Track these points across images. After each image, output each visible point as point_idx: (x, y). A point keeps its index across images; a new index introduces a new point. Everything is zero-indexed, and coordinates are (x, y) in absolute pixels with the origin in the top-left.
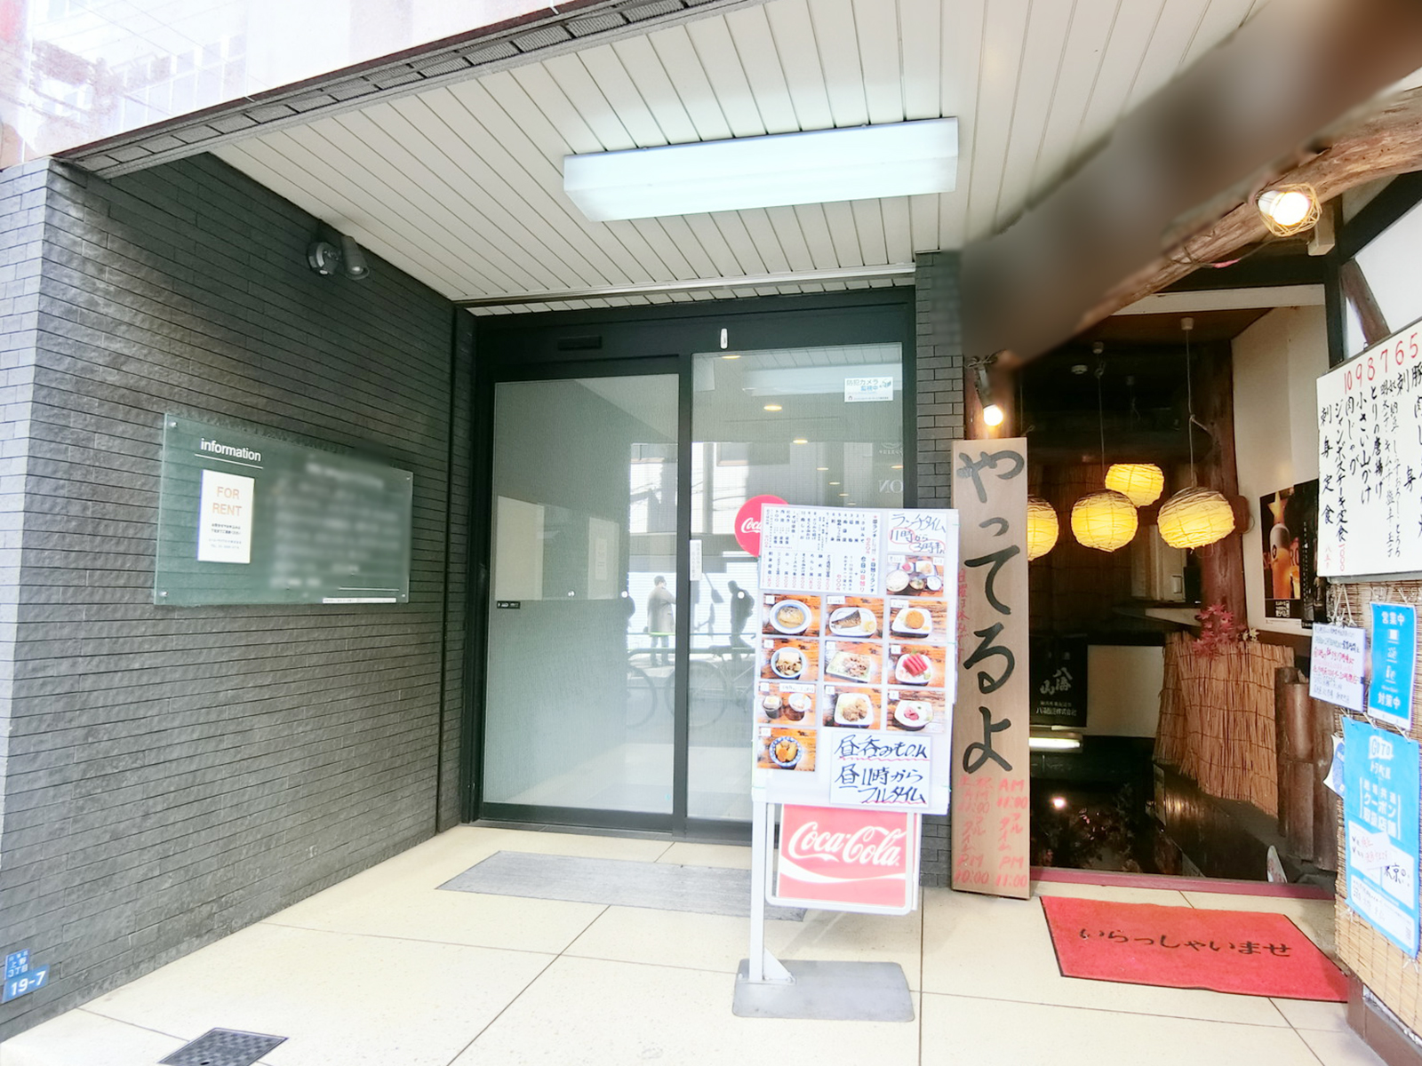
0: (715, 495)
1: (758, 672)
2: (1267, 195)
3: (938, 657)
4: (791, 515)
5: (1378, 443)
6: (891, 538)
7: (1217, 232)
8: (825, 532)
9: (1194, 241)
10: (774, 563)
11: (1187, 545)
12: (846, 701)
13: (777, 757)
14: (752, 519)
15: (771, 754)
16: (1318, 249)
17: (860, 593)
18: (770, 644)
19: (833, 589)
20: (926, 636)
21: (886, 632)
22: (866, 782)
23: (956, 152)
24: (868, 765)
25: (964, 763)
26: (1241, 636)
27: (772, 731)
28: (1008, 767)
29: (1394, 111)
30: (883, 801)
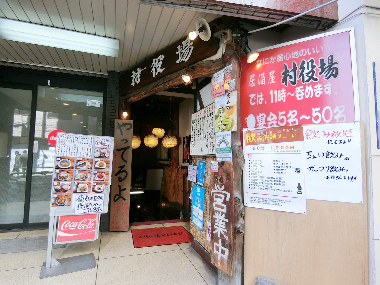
0: (46, 127)
1: (53, 179)
2: (183, 75)
3: (107, 174)
4: (67, 136)
5: (201, 129)
6: (96, 143)
7: (174, 81)
8: (77, 141)
9: (170, 82)
10: (60, 149)
11: (168, 147)
12: (81, 186)
13: (58, 203)
14: (54, 136)
15: (57, 202)
16: (194, 88)
17: (86, 157)
18: (58, 171)
19: (78, 156)
20: (104, 168)
21: (93, 168)
22: (85, 207)
23: (118, 48)
24: (86, 203)
25: (114, 200)
26: (178, 167)
27: (57, 196)
28: (125, 200)
29: (206, 64)
30: (90, 212)
